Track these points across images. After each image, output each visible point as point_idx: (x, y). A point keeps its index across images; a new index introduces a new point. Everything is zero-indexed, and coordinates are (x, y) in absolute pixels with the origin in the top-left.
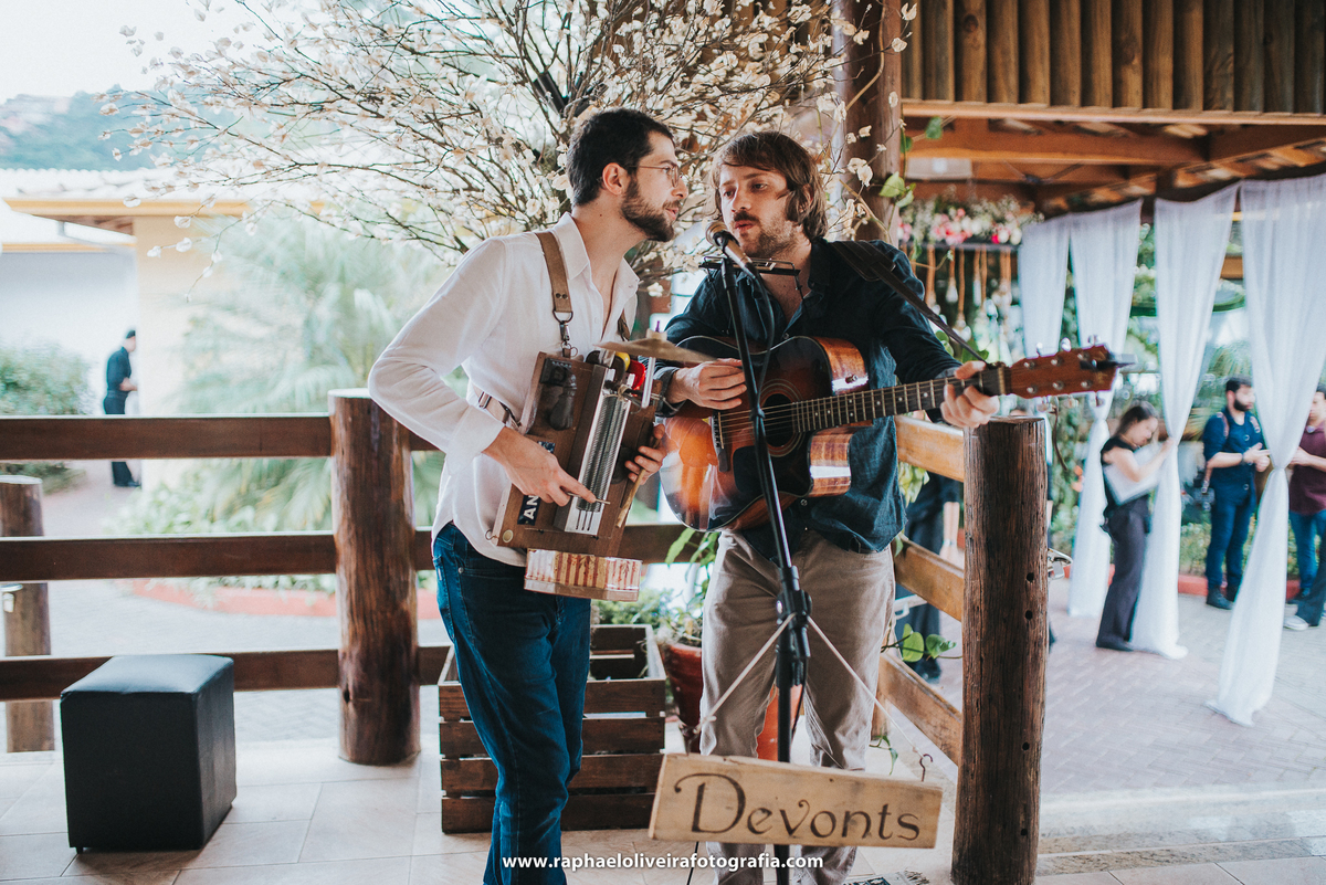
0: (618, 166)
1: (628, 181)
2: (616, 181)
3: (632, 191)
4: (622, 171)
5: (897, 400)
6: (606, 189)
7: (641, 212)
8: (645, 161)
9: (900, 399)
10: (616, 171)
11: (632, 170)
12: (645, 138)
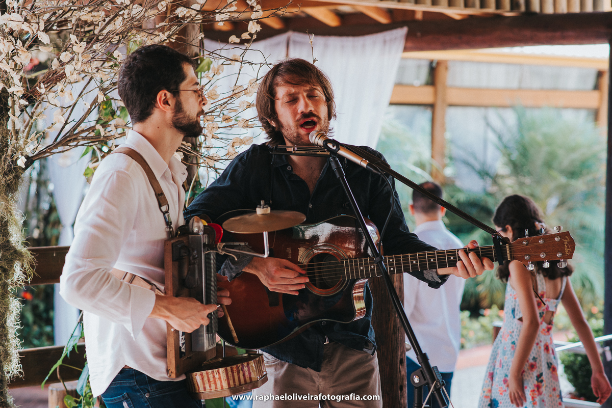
0: (166, 92)
1: (174, 101)
2: (166, 102)
3: (178, 108)
4: (169, 94)
5: (412, 262)
6: (159, 108)
7: (185, 122)
8: (183, 85)
9: (414, 262)
10: (165, 95)
11: (176, 93)
12: (181, 70)
